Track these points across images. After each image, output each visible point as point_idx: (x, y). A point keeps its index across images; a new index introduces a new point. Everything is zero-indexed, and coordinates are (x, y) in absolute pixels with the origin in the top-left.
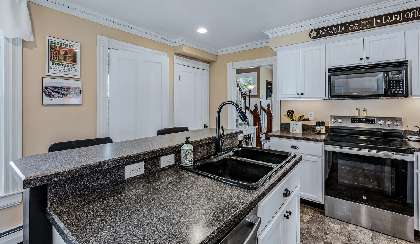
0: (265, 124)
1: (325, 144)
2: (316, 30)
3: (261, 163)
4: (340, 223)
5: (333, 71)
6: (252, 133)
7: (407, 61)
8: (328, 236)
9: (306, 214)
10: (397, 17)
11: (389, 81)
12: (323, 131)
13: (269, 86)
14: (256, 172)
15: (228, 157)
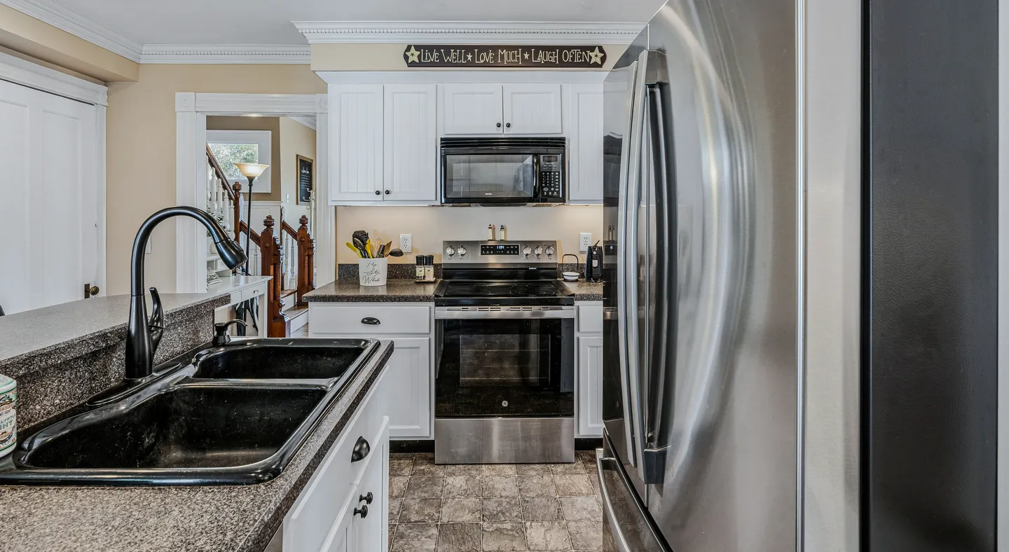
0: (292, 270)
1: (436, 305)
2: (418, 48)
3: (288, 385)
4: (465, 471)
5: (452, 145)
6: (256, 295)
7: (563, 139)
8: (444, 510)
9: (399, 475)
10: (551, 55)
11: (541, 173)
12: (430, 278)
13: (304, 171)
14: (276, 413)
15: (177, 387)
